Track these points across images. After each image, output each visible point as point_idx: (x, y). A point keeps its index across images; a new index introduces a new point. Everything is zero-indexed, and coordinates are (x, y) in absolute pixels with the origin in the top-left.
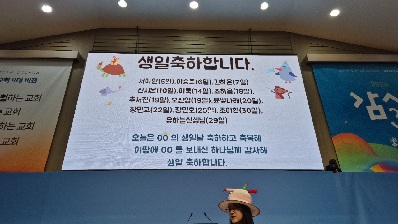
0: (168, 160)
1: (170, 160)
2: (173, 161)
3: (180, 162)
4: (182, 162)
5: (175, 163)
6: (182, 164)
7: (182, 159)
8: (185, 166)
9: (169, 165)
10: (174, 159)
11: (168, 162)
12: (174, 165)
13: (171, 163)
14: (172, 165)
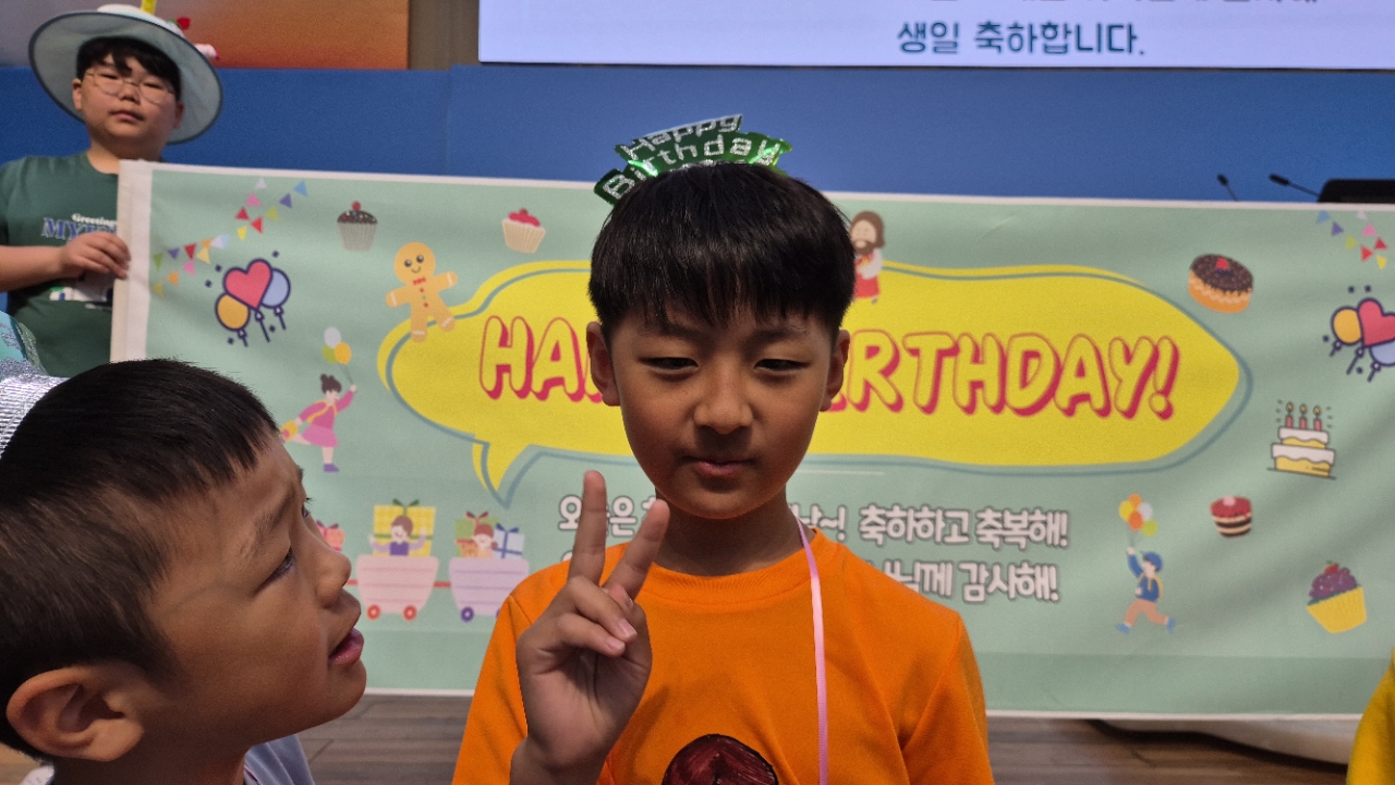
1: (906, 30)
2: (921, 31)
3: (950, 37)
4: (956, 33)
5: (929, 41)
6: (955, 45)
7: (956, 27)
8: (970, 54)
9: (903, 47)
10: (924, 25)
11: (901, 35)
12: (924, 47)
13: (913, 40)
14: (918, 47)
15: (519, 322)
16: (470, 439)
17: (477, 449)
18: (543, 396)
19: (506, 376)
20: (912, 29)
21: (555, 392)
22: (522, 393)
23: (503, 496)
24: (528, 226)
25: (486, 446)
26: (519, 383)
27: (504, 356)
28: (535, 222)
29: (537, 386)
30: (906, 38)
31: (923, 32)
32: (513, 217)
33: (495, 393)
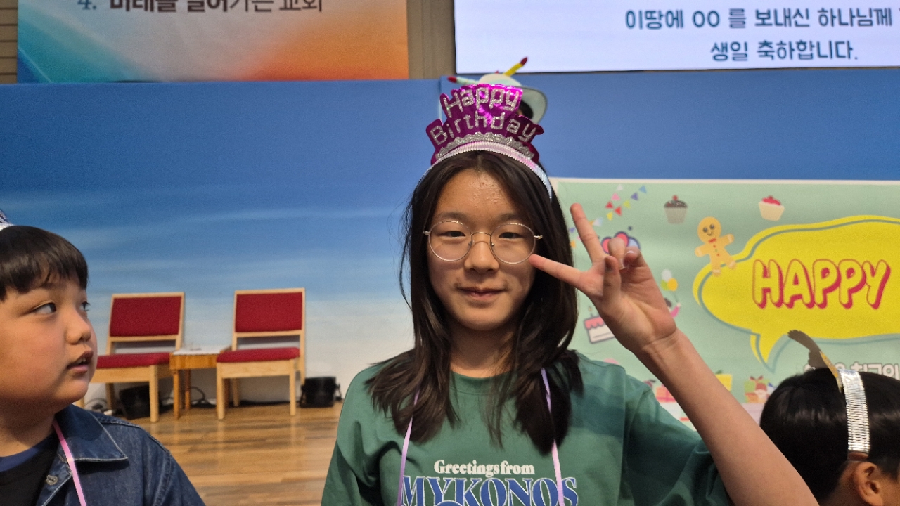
0: (712, 46)
1: (716, 47)
2: (725, 47)
3: (742, 50)
4: (746, 49)
5: (730, 53)
6: (746, 55)
7: (746, 44)
8: (755, 61)
9: (715, 58)
10: (726, 44)
11: (713, 50)
12: (727, 57)
13: (720, 53)
14: (723, 57)
15: (772, 263)
16: (749, 333)
17: (753, 338)
18: (790, 305)
19: (768, 295)
20: (719, 46)
21: (798, 303)
22: (779, 304)
23: (771, 366)
24: (774, 206)
25: (758, 336)
26: (776, 298)
27: (766, 283)
28: (778, 203)
29: (787, 300)
30: (716, 52)
31: (726, 48)
32: (765, 200)
33: (763, 305)
